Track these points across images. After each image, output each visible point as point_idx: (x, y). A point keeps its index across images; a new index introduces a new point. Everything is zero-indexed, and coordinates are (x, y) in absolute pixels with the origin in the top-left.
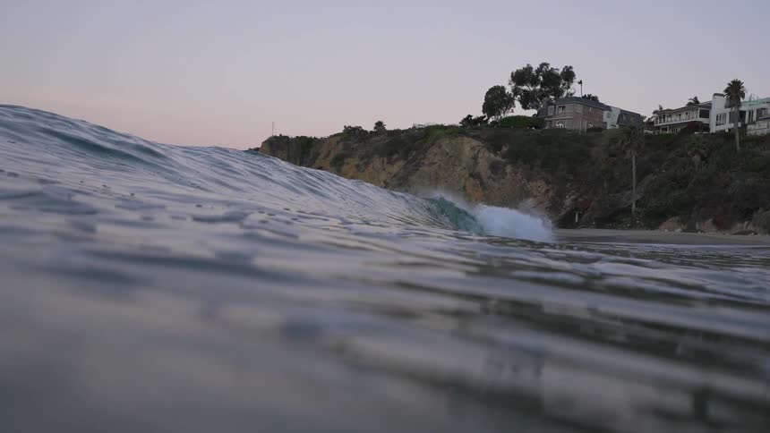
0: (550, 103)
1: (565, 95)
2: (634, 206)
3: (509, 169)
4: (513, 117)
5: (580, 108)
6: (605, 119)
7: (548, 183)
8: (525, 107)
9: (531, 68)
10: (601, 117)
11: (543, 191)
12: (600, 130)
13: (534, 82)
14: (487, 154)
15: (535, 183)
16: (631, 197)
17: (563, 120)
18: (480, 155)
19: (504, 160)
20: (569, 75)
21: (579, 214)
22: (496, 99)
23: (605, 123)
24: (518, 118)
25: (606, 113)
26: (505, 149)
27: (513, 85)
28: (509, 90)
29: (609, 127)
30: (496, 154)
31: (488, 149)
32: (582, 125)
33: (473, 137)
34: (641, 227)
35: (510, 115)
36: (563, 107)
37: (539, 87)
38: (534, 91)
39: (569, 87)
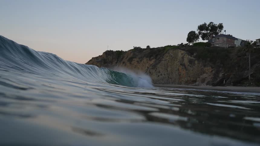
0: (213, 37)
1: (219, 34)
2: (250, 77)
3: (196, 62)
4: (198, 43)
5: (225, 39)
6: (235, 43)
7: (212, 68)
8: (203, 39)
9: (206, 24)
10: (234, 43)
11: (211, 71)
12: (233, 47)
13: (207, 29)
14: (187, 56)
15: (207, 68)
16: (248, 73)
17: (218, 43)
18: (185, 57)
19: (194, 59)
20: (221, 27)
21: (225, 80)
22: (192, 36)
23: (236, 45)
24: (201, 43)
25: (236, 41)
26: (195, 54)
27: (199, 31)
28: (197, 32)
29: (237, 46)
30: (191, 56)
31: (188, 54)
32: (226, 46)
33: (182, 50)
34: (253, 86)
35: (197, 42)
36: (219, 39)
37: (209, 31)
38: (207, 33)
39: (221, 32)
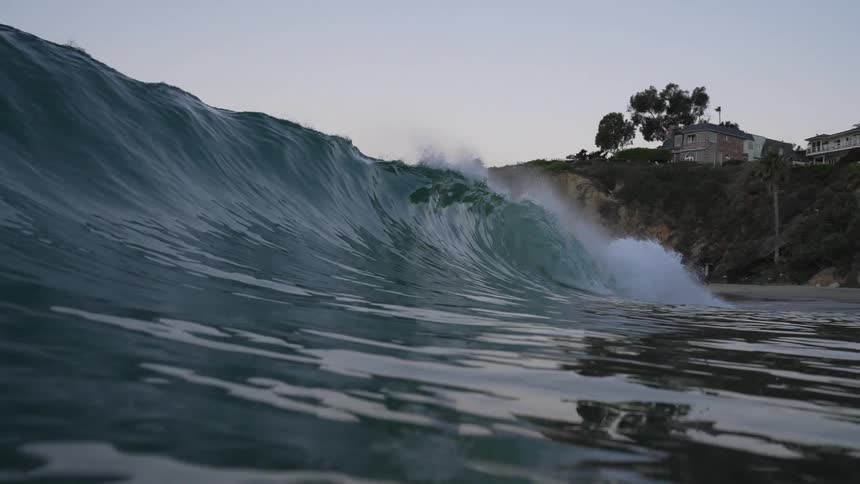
0: (677, 132)
1: (697, 122)
2: (777, 255)
3: (623, 211)
4: (631, 150)
5: (714, 138)
6: (746, 150)
7: (672, 228)
8: (648, 138)
9: (655, 91)
10: (741, 148)
11: (666, 237)
12: (737, 163)
13: (659, 107)
14: (595, 193)
15: (655, 229)
16: (773, 244)
17: (694, 152)
18: (587, 195)
19: (616, 201)
20: (701, 98)
21: (710, 266)
22: (612, 129)
23: (747, 155)
24: (638, 151)
25: (746, 143)
26: (618, 187)
27: (633, 111)
28: (628, 117)
29: (750, 159)
30: (607, 193)
31: (599, 189)
32: (717, 159)
33: (580, 173)
34: (785, 282)
35: (629, 147)
36: (693, 137)
37: (664, 113)
38: (659, 118)
39: (702, 113)
